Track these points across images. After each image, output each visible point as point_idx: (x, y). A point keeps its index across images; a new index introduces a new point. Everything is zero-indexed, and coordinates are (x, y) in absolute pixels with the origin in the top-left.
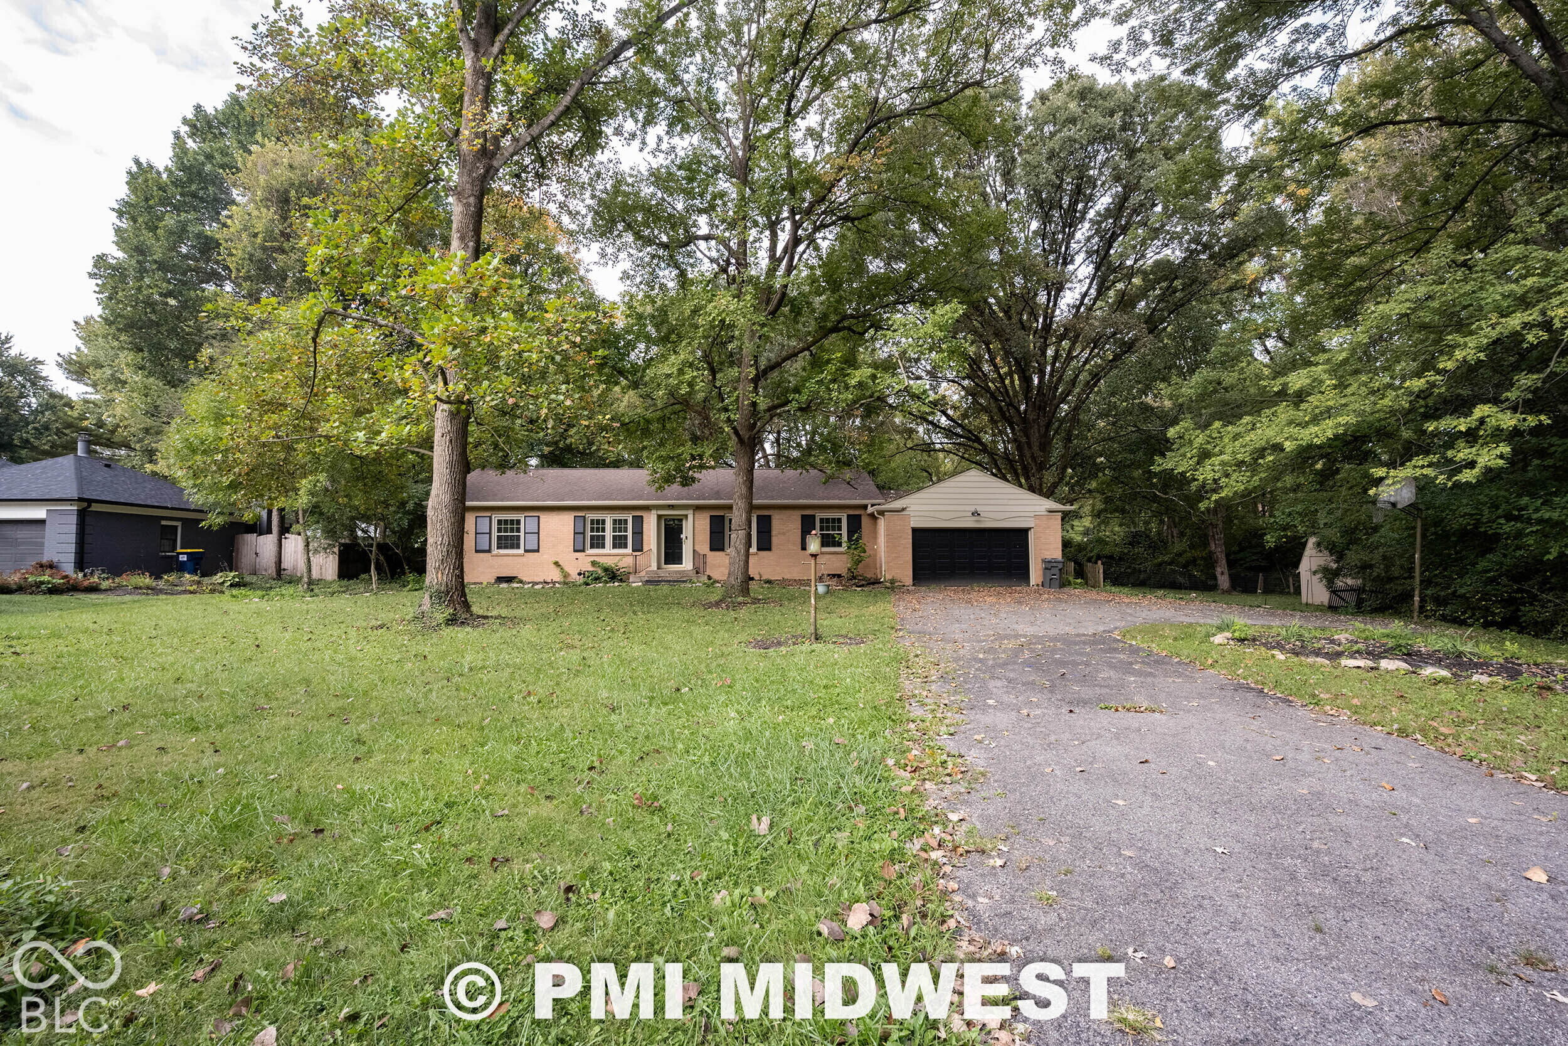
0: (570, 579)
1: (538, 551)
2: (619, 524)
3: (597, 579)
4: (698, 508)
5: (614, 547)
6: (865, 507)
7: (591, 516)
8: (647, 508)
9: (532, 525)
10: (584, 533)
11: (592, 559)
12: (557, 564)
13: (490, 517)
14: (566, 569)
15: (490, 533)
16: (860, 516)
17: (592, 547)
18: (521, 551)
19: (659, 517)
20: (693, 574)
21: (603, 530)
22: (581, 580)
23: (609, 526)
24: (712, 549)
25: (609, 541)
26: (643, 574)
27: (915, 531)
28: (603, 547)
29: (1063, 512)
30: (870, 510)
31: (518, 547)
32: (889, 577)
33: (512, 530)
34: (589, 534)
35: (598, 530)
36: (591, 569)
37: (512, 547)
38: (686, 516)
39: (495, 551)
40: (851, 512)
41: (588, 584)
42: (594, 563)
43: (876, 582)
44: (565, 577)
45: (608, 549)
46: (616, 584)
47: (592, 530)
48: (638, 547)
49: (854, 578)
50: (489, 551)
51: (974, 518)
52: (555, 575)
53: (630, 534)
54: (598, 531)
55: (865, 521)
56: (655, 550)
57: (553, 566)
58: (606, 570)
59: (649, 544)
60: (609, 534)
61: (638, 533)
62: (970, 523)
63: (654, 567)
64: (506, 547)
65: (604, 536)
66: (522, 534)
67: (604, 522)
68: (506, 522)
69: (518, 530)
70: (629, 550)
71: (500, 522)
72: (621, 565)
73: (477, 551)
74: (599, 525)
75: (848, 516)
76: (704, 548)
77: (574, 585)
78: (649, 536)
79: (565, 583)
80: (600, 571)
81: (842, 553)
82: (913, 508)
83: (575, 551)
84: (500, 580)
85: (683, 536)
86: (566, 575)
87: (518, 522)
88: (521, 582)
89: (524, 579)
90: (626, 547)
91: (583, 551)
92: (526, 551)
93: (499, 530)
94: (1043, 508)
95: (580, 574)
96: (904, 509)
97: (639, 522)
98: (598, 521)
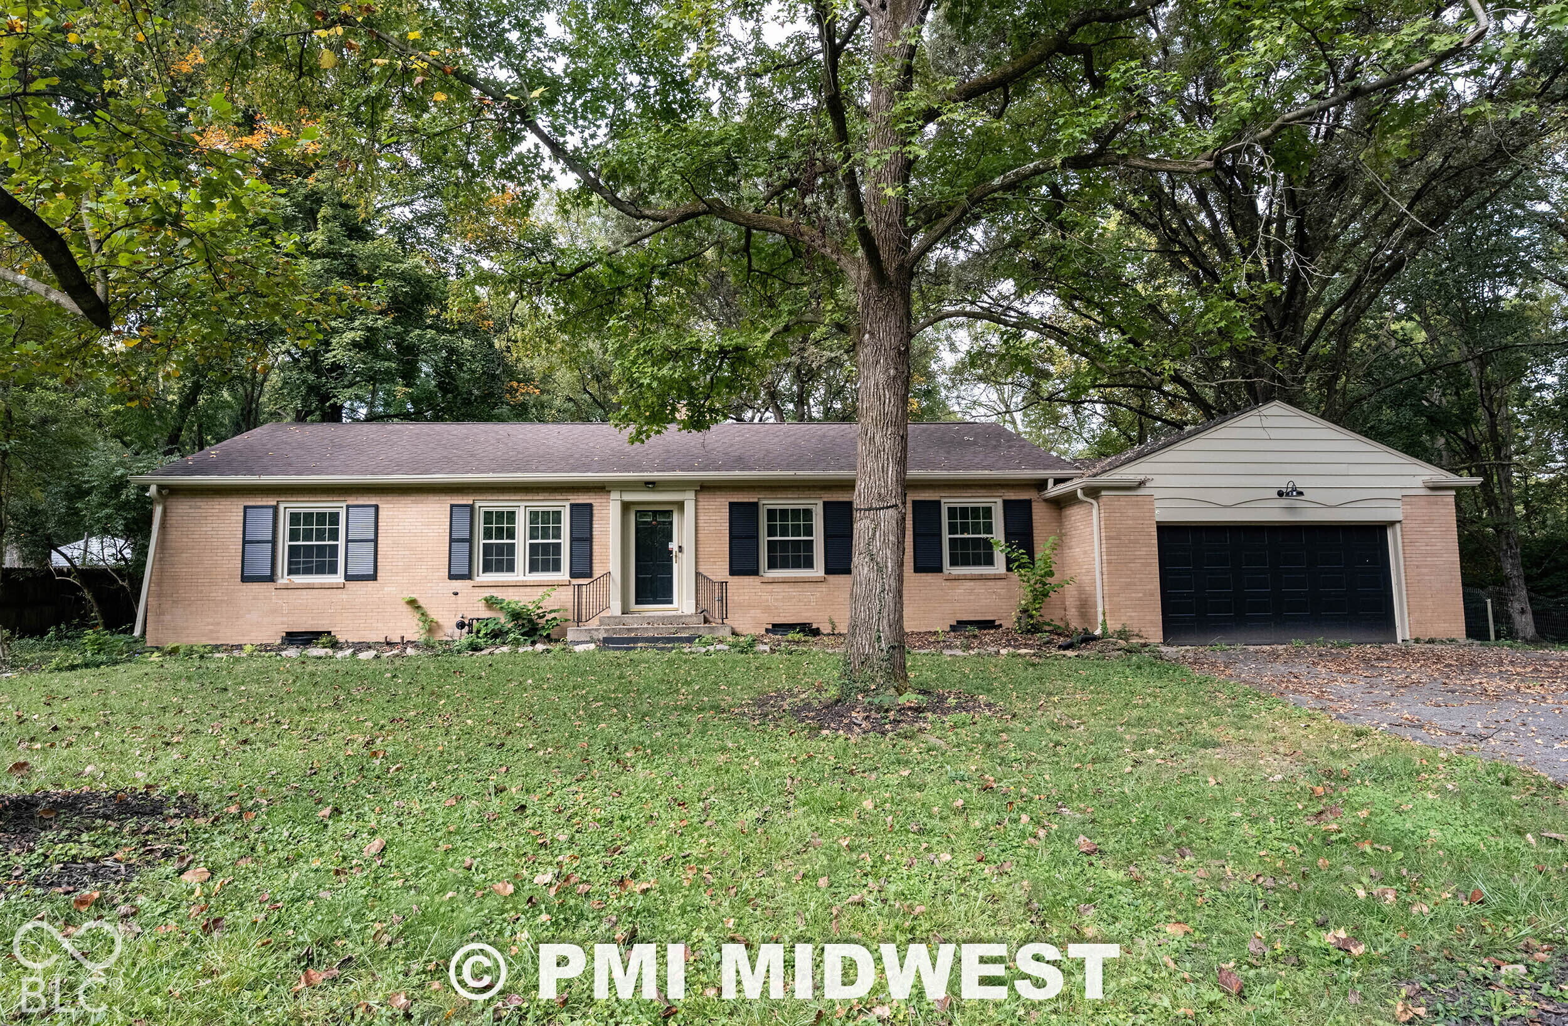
0: (441, 636)
1: (374, 577)
2: (544, 523)
3: (497, 635)
4: (705, 488)
5: (533, 567)
6: (1041, 485)
7: (485, 504)
8: (601, 488)
9: (361, 523)
10: (470, 540)
11: (487, 593)
12: (413, 603)
13: (276, 509)
14: (434, 615)
15: (274, 542)
16: (1029, 503)
17: (487, 568)
18: (338, 578)
19: (626, 506)
20: (697, 622)
21: (511, 534)
22: (463, 638)
23: (521, 525)
24: (733, 572)
25: (521, 557)
26: (594, 623)
27: (1166, 531)
28: (511, 568)
29: (1458, 489)
30: (1053, 491)
31: (333, 570)
32: (1113, 626)
33: (320, 536)
34: (480, 541)
35: (500, 533)
36: (485, 614)
37: (320, 570)
38: (680, 505)
39: (284, 579)
40: (1012, 496)
41: (475, 648)
42: (490, 603)
43: (1088, 639)
44: (430, 631)
45: (521, 572)
46: (540, 647)
47: (488, 534)
48: (583, 568)
49: (1035, 629)
50: (271, 578)
51: (1284, 502)
52: (410, 628)
53: (565, 541)
54: (499, 536)
55: (1040, 514)
56: (617, 575)
57: (408, 609)
58: (516, 616)
59: (605, 562)
60: (522, 543)
61: (583, 539)
62: (1273, 513)
63: (616, 608)
64: (308, 571)
65: (512, 547)
66: (341, 543)
67: (511, 516)
68: (308, 517)
69: (334, 535)
70: (564, 575)
71: (295, 518)
72: (548, 604)
73: (245, 579)
74: (500, 523)
75: (1005, 502)
76: (719, 569)
77: (448, 648)
78: (607, 547)
79: (428, 646)
80: (503, 619)
81: (997, 578)
82: (1158, 481)
83: (452, 577)
84: (293, 638)
85: (673, 546)
86: (432, 627)
87: (334, 518)
88: (335, 645)
89: (341, 638)
90: (557, 567)
91: (469, 576)
92: (348, 578)
93: (294, 536)
94: (1418, 482)
95: (461, 625)
96: (1141, 484)
97: (583, 516)
98: (500, 515)
